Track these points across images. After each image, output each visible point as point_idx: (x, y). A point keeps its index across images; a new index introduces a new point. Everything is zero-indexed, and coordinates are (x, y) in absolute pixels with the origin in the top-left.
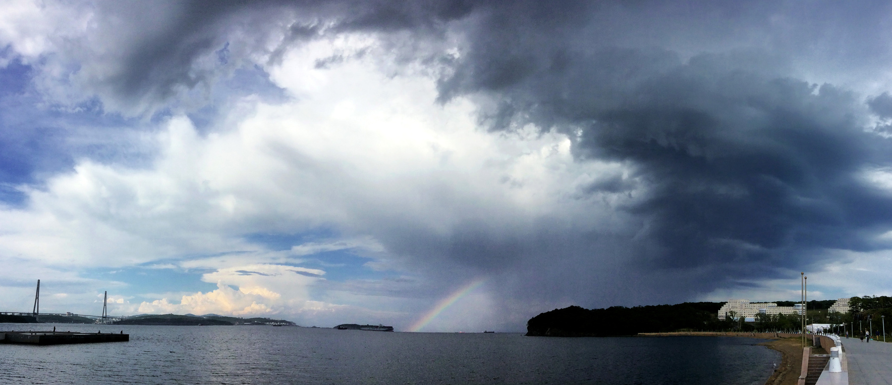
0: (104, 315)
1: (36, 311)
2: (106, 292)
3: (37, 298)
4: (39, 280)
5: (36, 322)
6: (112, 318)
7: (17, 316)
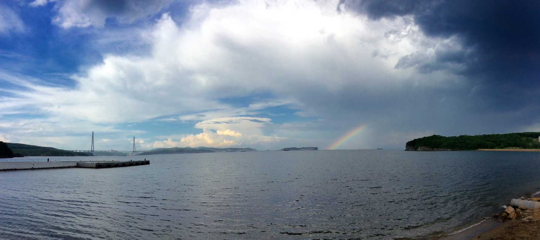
0: (134, 150)
1: (93, 150)
2: (134, 137)
3: (93, 142)
4: (93, 132)
5: (93, 156)
6: (139, 152)
7: (82, 153)
